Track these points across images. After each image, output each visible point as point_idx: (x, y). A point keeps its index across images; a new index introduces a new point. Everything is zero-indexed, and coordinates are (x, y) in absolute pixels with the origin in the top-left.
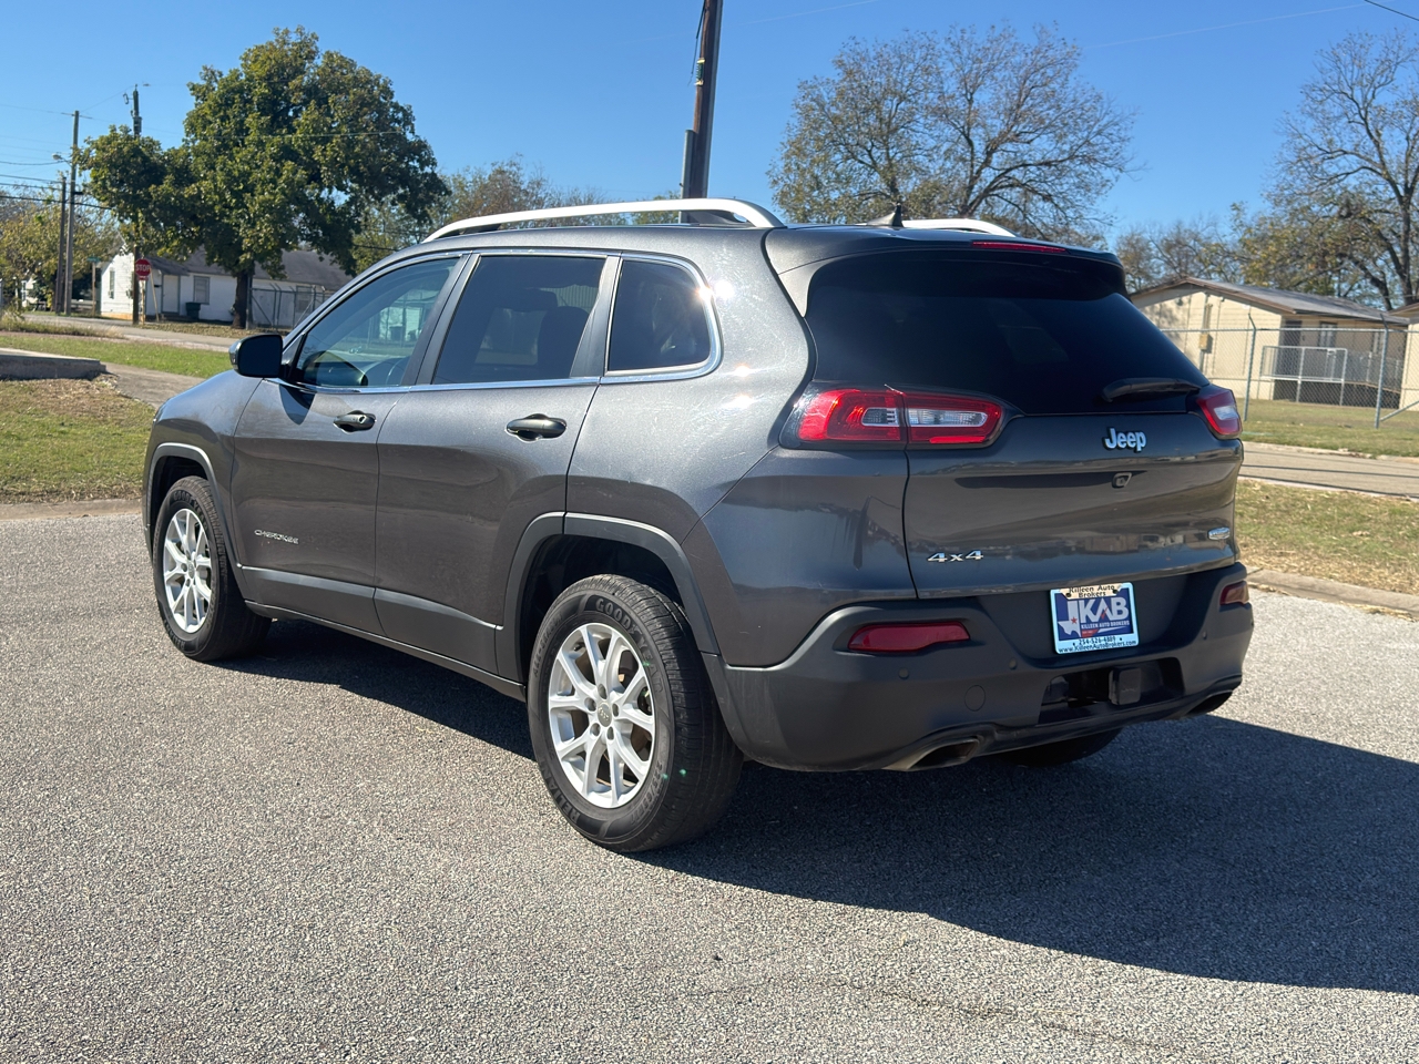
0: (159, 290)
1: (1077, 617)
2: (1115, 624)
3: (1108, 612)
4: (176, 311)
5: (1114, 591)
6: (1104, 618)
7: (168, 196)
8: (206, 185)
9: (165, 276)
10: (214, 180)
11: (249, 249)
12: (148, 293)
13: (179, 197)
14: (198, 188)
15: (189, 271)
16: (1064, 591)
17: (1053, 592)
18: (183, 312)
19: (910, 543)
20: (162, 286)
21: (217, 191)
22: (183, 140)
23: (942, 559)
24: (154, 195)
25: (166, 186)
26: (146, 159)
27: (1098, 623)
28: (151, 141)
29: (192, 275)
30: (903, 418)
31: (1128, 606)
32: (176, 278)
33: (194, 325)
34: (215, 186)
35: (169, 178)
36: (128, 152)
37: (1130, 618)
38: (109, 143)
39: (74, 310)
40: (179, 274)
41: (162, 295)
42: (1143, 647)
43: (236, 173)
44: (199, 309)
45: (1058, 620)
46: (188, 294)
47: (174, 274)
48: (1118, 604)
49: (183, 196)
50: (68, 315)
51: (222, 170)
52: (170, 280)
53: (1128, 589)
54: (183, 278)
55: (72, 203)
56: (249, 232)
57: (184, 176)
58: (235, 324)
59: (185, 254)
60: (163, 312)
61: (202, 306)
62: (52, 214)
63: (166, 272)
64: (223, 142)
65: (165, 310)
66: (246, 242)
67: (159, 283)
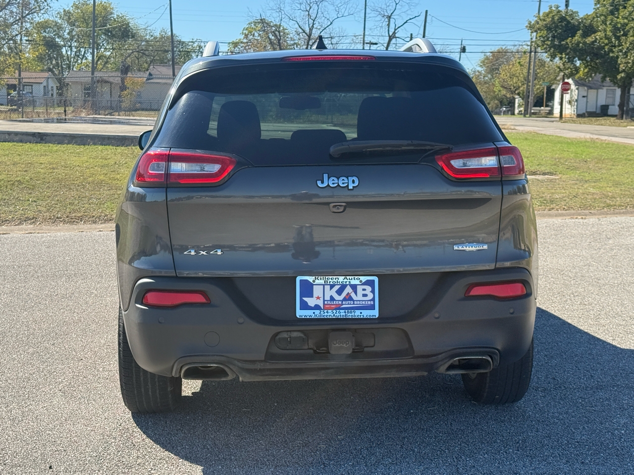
0: (585, 99)
1: (322, 296)
2: (358, 302)
3: (353, 295)
4: (594, 110)
5: (361, 281)
6: (349, 298)
7: (579, 43)
8: (599, 35)
9: (589, 90)
10: (605, 31)
11: (624, 71)
12: (579, 101)
13: (585, 43)
14: (595, 37)
15: (604, 86)
16: (310, 279)
17: (299, 279)
18: (599, 111)
19: (174, 245)
20: (587, 96)
21: (607, 37)
22: (594, 9)
23: (193, 253)
24: (570, 44)
25: (577, 38)
26: (569, 22)
27: (342, 301)
28: (572, 11)
29: (605, 88)
30: (168, 168)
31: (373, 291)
32: (595, 91)
33: (606, 118)
34: (606, 34)
35: (580, 32)
36: (558, 19)
37: (373, 300)
38: (548, 15)
39: (534, 114)
40: (597, 89)
41: (587, 102)
42: (381, 319)
43: (619, 26)
44: (608, 109)
45: (301, 296)
46: (602, 101)
47: (595, 89)
48: (364, 290)
49: (586, 42)
50: (530, 116)
51: (610, 24)
52: (592, 93)
53: (374, 281)
54: (600, 90)
55: (535, 52)
56: (624, 60)
57: (589, 30)
58: (618, 117)
59: (591, 76)
60: (587, 112)
61: (610, 107)
62: (525, 60)
63: (590, 88)
64: (615, 7)
65: (588, 110)
66: (622, 67)
67: (585, 95)
